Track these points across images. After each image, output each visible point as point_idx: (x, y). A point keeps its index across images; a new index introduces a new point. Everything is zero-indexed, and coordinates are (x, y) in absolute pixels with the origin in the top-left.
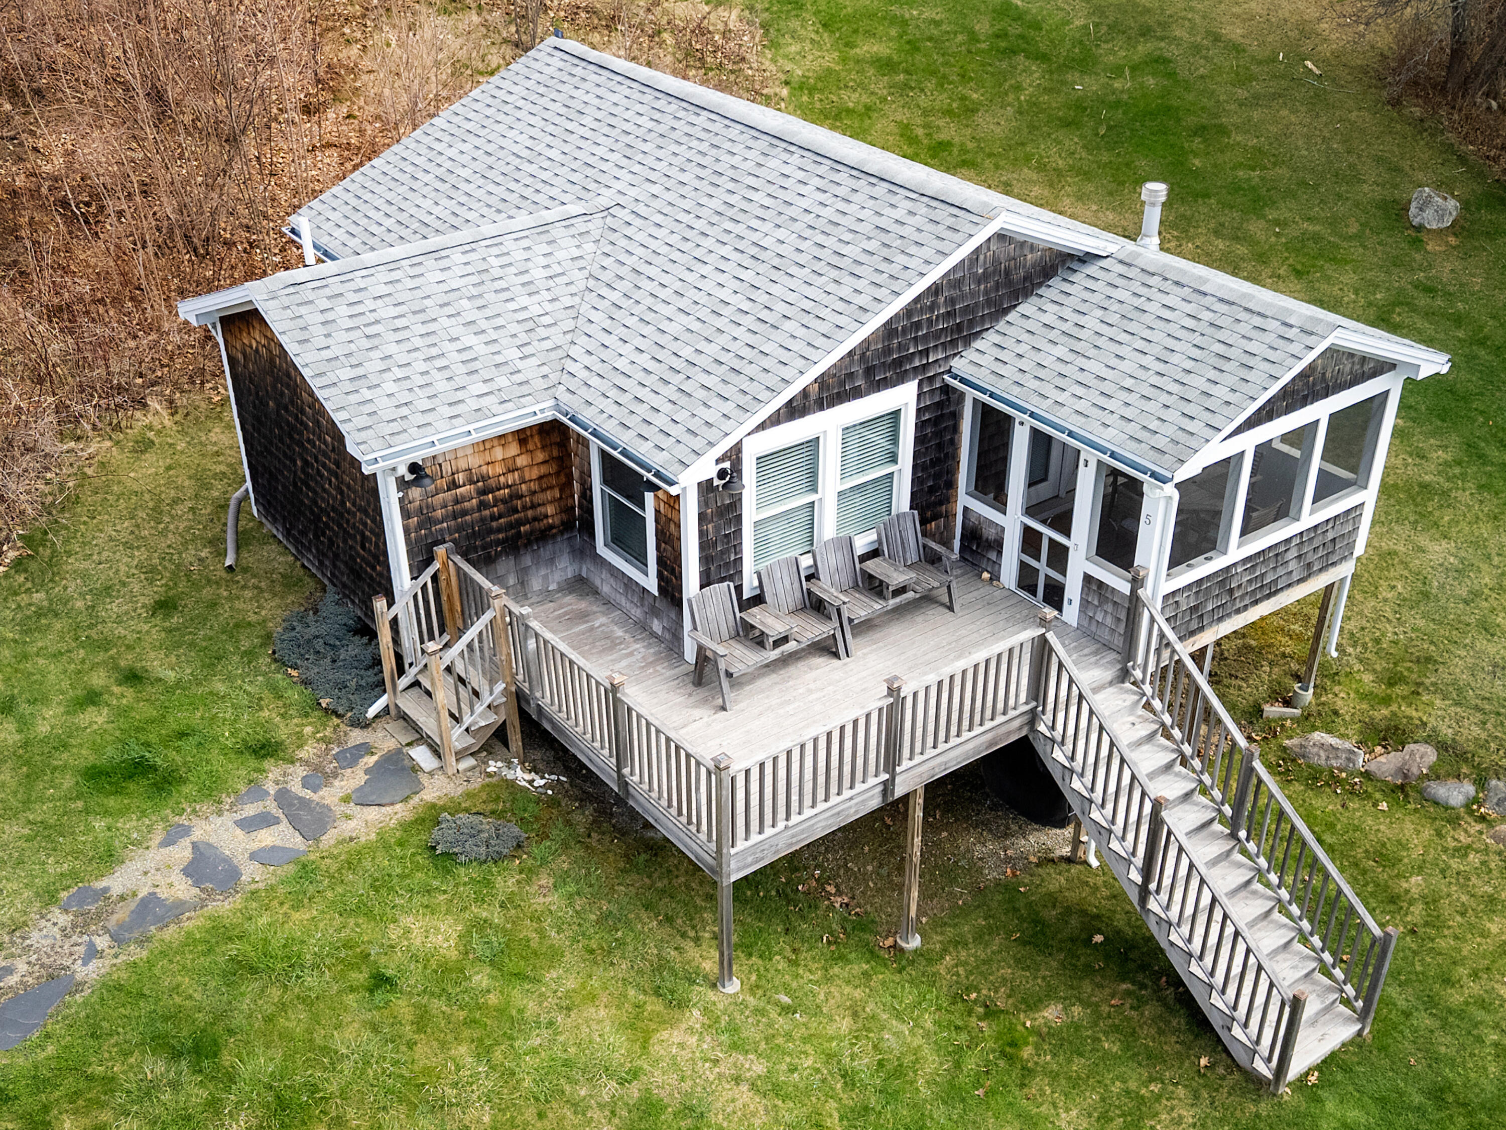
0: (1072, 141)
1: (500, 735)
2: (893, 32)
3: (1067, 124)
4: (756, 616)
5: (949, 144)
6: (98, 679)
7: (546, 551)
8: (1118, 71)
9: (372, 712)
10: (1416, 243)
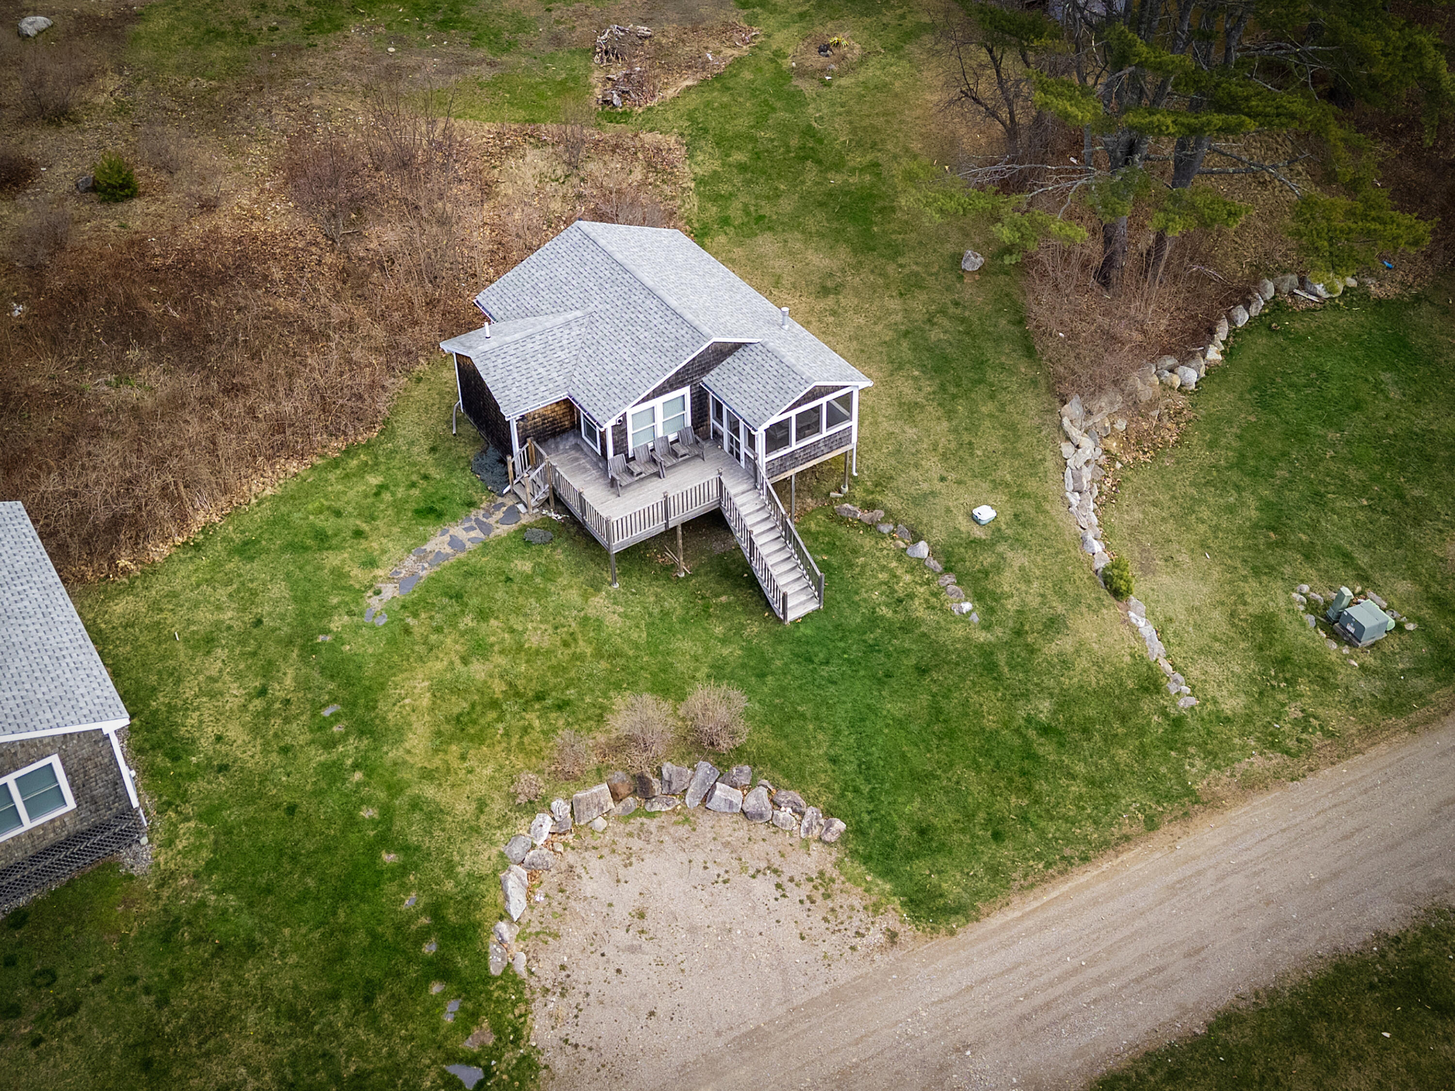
0: (821, 215)
1: (547, 500)
2: (750, 147)
3: (821, 204)
4: (633, 466)
5: (764, 216)
6: (414, 478)
7: (565, 436)
8: (852, 171)
9: (505, 491)
10: (960, 278)
